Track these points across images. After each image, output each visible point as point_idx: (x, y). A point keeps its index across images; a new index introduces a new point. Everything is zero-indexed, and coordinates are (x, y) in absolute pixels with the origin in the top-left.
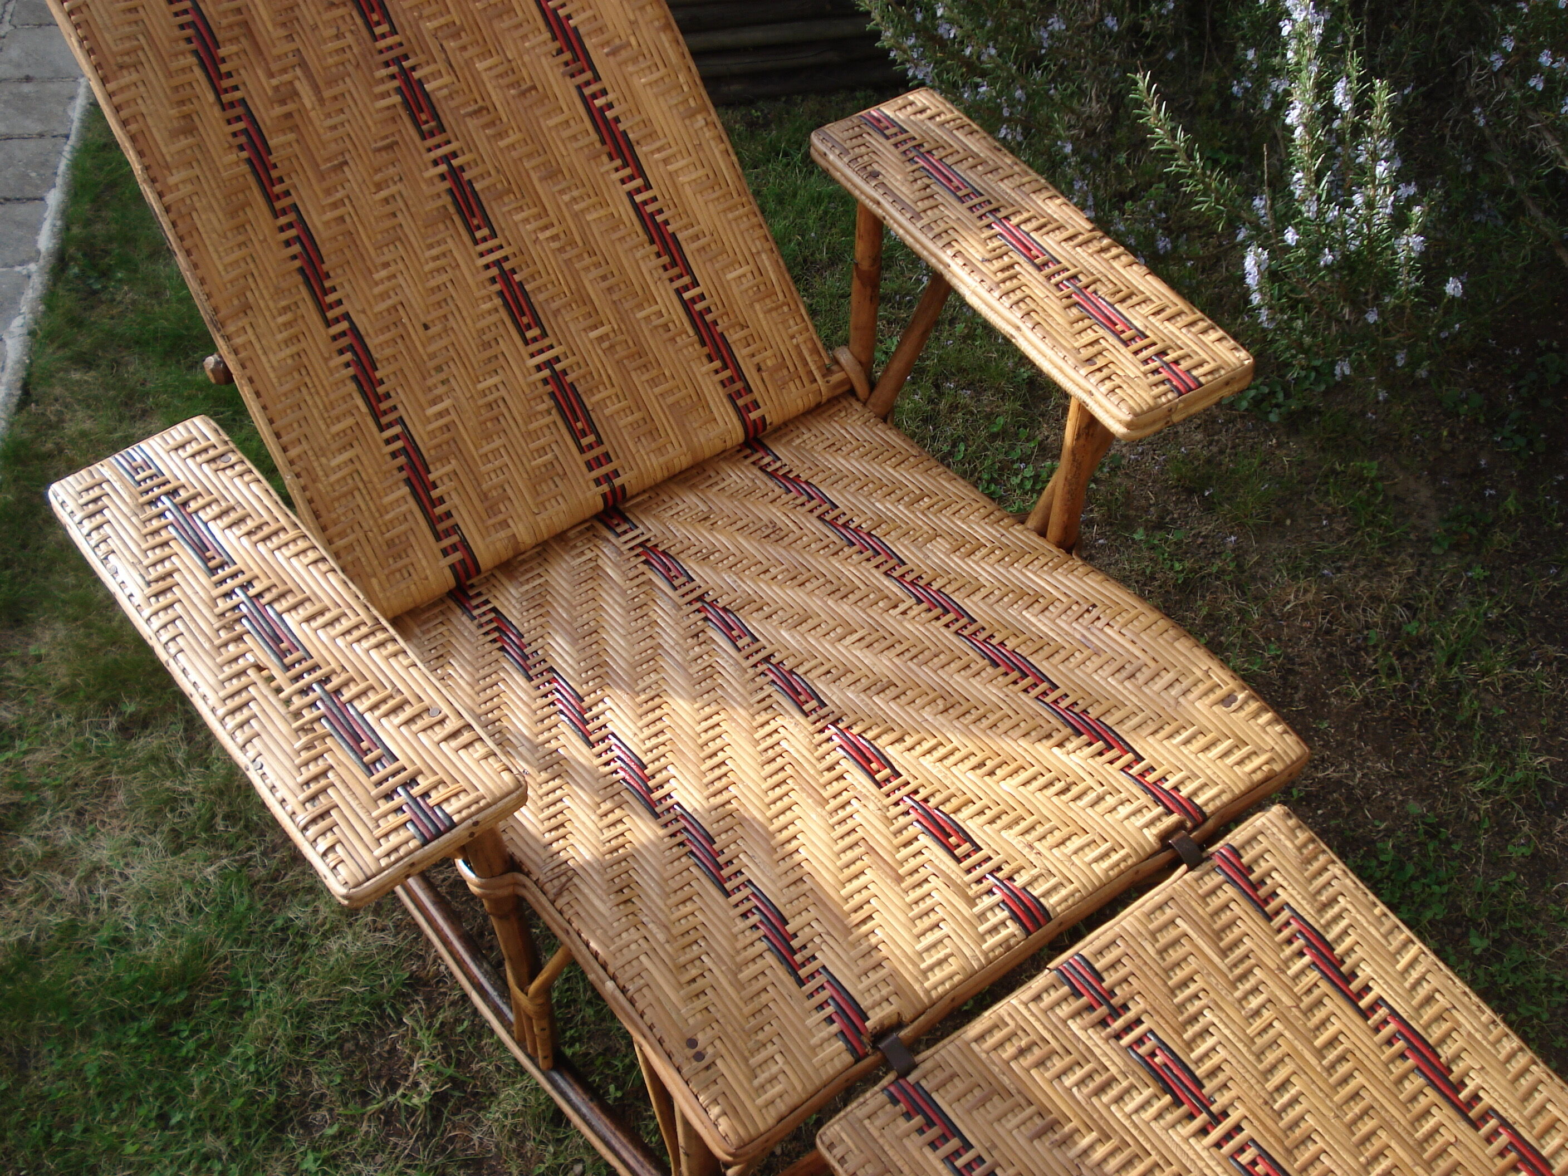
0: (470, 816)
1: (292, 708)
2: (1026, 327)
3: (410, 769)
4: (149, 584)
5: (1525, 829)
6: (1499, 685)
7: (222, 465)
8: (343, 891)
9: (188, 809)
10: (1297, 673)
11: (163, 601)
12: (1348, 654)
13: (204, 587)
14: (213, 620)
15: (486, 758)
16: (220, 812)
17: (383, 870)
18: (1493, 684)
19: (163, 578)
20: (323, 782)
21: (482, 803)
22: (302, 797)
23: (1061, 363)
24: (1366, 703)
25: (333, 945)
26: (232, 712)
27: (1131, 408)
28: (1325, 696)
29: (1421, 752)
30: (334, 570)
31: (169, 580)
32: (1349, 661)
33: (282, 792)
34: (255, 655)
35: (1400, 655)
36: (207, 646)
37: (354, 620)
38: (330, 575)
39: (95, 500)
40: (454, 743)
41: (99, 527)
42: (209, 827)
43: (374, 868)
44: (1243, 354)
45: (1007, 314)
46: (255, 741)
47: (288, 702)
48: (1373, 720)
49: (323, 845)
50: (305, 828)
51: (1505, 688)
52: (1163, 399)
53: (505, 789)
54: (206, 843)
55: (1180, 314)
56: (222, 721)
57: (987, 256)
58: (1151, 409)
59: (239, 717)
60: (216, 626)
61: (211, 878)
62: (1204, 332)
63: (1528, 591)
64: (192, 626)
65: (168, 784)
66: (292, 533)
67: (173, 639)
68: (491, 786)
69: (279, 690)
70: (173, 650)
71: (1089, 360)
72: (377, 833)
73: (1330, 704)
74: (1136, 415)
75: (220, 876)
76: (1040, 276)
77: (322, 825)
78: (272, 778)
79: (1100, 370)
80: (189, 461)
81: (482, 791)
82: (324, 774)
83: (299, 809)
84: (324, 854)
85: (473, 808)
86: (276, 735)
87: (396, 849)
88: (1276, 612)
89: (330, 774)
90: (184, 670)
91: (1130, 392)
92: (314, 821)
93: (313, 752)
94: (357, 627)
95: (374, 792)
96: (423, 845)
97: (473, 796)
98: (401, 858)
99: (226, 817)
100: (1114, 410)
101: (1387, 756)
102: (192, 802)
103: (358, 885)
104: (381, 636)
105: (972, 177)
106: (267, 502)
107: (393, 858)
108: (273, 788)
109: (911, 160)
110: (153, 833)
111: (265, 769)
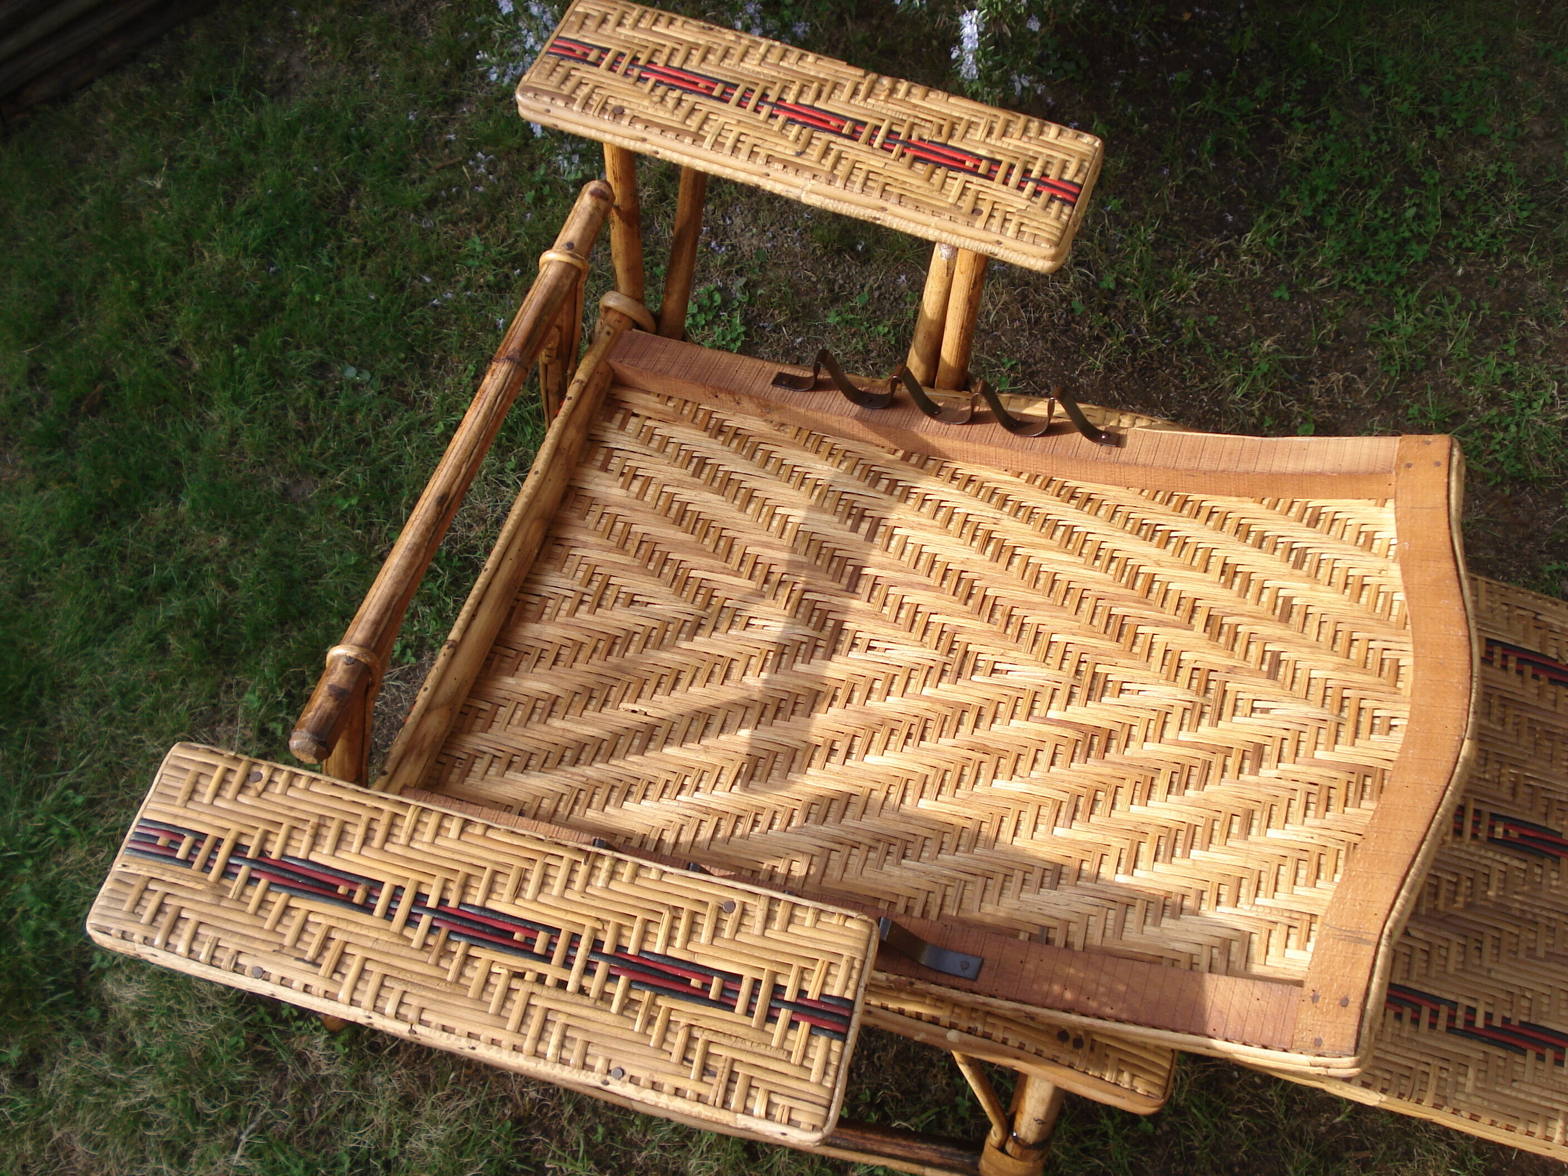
0: (858, 985)
1: (593, 993)
2: (891, 206)
3: (764, 977)
4: (315, 963)
5: (1296, 409)
6: (1195, 295)
7: (260, 786)
8: (817, 1136)
9: (164, 1114)
10: (1038, 372)
11: (351, 971)
12: (1064, 332)
13: (378, 929)
14: (423, 956)
15: (818, 920)
16: (197, 1094)
17: (833, 1089)
18: (1191, 298)
19: (323, 947)
20: (699, 1046)
21: (857, 964)
22: (694, 1073)
23: (950, 225)
24: (1108, 368)
25: (417, 1144)
26: (540, 1038)
27: (1048, 240)
28: (1074, 380)
29: (1177, 388)
30: (489, 827)
31: (333, 945)
32: (1070, 338)
33: (669, 1082)
34: (501, 965)
35: (1105, 311)
36: (442, 987)
37: (564, 866)
38: (490, 834)
39: (160, 909)
40: (776, 925)
41: (195, 936)
42: (198, 1117)
43: (825, 1094)
44: (1087, 138)
45: (863, 199)
46: (590, 1050)
47: (582, 991)
48: (1123, 380)
49: (759, 1107)
50: (725, 1104)
51: (1199, 295)
52: (1065, 217)
53: (864, 937)
54: (208, 1134)
55: (1008, 124)
56: (537, 1054)
57: (798, 149)
58: (1063, 232)
59: (554, 1039)
60: (431, 960)
61: (243, 1163)
62: (1041, 132)
63: (1160, 199)
64: (408, 977)
65: (123, 1103)
66: (410, 816)
67: (401, 1003)
68: (850, 943)
69: (562, 984)
70: (412, 1015)
71: (975, 211)
72: (795, 1058)
73: (1082, 386)
74: (1057, 245)
75: (252, 1156)
76: (860, 145)
77: (739, 1087)
78: (643, 1075)
79: (991, 216)
80: (217, 802)
81: (846, 953)
82: (691, 1039)
83: (703, 1089)
84: (768, 1116)
85: (855, 975)
86: (606, 1030)
87: (827, 1063)
88: (983, 326)
89: (696, 1033)
90: (444, 1029)
91: (1035, 224)
92: (728, 1091)
93: (658, 1023)
94: (572, 871)
95: (754, 1022)
96: (844, 1041)
97: (843, 964)
98: (838, 1068)
99: (207, 1098)
100: (1033, 249)
101: (1155, 406)
102: (162, 1106)
103: (826, 1119)
104: (605, 865)
105: (709, 69)
106: (347, 797)
107: (831, 1072)
108: (655, 1086)
109: (639, 79)
110: (144, 1160)
111: (627, 1070)
